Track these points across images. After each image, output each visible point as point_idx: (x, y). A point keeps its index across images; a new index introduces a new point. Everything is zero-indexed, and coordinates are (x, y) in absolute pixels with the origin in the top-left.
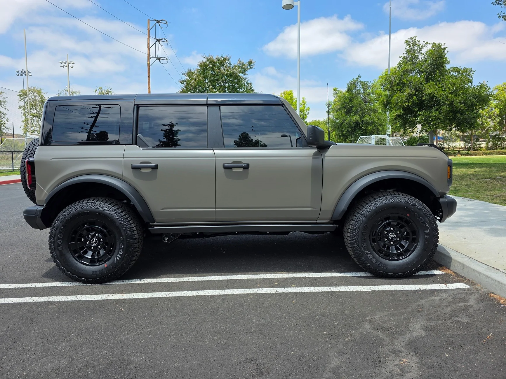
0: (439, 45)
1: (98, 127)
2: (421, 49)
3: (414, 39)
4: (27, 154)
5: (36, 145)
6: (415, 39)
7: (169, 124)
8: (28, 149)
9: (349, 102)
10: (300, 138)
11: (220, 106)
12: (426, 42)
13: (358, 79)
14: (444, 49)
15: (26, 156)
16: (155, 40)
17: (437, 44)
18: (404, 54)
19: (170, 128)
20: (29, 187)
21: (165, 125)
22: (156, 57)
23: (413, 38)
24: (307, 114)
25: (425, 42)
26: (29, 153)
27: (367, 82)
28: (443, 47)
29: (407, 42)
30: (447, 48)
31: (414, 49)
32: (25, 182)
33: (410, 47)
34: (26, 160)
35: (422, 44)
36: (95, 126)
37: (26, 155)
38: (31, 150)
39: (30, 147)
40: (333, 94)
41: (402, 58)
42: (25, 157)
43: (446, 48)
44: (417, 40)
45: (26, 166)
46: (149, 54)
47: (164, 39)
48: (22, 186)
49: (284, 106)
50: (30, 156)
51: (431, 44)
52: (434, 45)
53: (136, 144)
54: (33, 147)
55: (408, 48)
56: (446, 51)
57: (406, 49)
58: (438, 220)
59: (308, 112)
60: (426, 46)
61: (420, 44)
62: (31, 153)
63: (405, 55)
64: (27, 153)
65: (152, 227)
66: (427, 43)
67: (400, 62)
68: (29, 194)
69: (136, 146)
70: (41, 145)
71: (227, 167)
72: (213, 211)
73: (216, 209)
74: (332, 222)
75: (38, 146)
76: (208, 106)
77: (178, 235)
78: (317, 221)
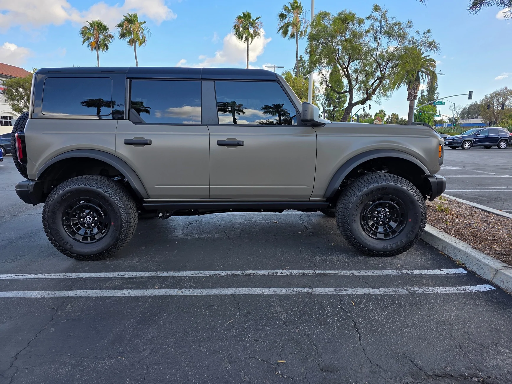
4: (17, 128)
5: (26, 118)
8: (18, 123)
10: (296, 116)
11: (214, 81)
15: (17, 130)
20: (20, 161)
26: (19, 128)
32: (16, 157)
34: (16, 134)
37: (16, 128)
38: (21, 124)
39: (20, 120)
42: (15, 131)
45: (16, 140)
48: (13, 161)
49: (279, 82)
50: (20, 130)
53: (129, 120)
54: (23, 120)
58: (428, 198)
62: (21, 127)
64: (17, 127)
65: (146, 204)
68: (21, 169)
69: (129, 121)
70: (31, 119)
71: (220, 143)
72: (208, 188)
73: (210, 187)
74: (325, 199)
75: (28, 120)
76: (202, 81)
77: (172, 211)
78: (310, 199)
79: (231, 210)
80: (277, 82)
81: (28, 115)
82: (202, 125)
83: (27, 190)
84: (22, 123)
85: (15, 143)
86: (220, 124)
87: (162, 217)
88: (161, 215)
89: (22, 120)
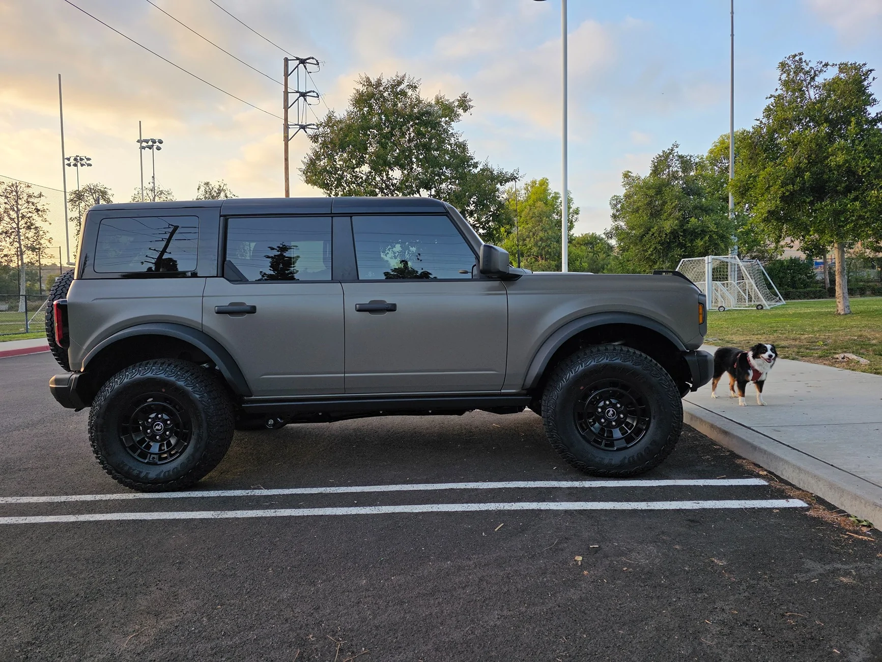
0: (856, 68)
1: (170, 253)
2: (813, 79)
3: (797, 58)
4: (56, 294)
5: (70, 279)
6: (801, 59)
7: (278, 247)
8: (58, 286)
9: (657, 195)
11: (351, 217)
12: (823, 64)
13: (672, 150)
14: (867, 73)
15: (55, 297)
16: (298, 95)
17: (849, 64)
18: (777, 90)
19: (280, 253)
20: (58, 344)
21: (272, 249)
22: (298, 125)
23: (796, 55)
24: (574, 220)
25: (821, 62)
26: (58, 293)
27: (691, 156)
28: (865, 69)
29: (783, 65)
30: (873, 70)
31: (798, 78)
33: (789, 74)
34: (55, 303)
35: (815, 68)
36: (166, 252)
37: (54, 294)
38: (62, 287)
39: (60, 282)
40: (623, 184)
41: (773, 98)
42: (53, 299)
43: (871, 71)
44: (804, 60)
45: (55, 311)
46: (286, 119)
47: (314, 92)
49: (449, 215)
50: (60, 296)
51: (836, 65)
52: (843, 68)
53: (223, 276)
54: (66, 282)
55: (784, 77)
56: (871, 77)
57: (780, 80)
59: (575, 216)
60: (825, 71)
61: (811, 68)
62: (63, 292)
63: (779, 92)
64: (56, 292)
65: (248, 404)
66: (826, 65)
67: (769, 107)
68: (59, 356)
69: (222, 278)
70: (78, 279)
71: (361, 309)
72: (341, 377)
73: (346, 375)
74: (525, 392)
75: (73, 281)
76: (332, 217)
77: (289, 415)
78: (502, 391)
79: (381, 412)
80: (447, 215)
81: (73, 273)
82: (333, 281)
83: (66, 386)
84: (64, 285)
85: (52, 316)
86: (360, 279)
87: (273, 425)
88: (271, 422)
89: (64, 281)
